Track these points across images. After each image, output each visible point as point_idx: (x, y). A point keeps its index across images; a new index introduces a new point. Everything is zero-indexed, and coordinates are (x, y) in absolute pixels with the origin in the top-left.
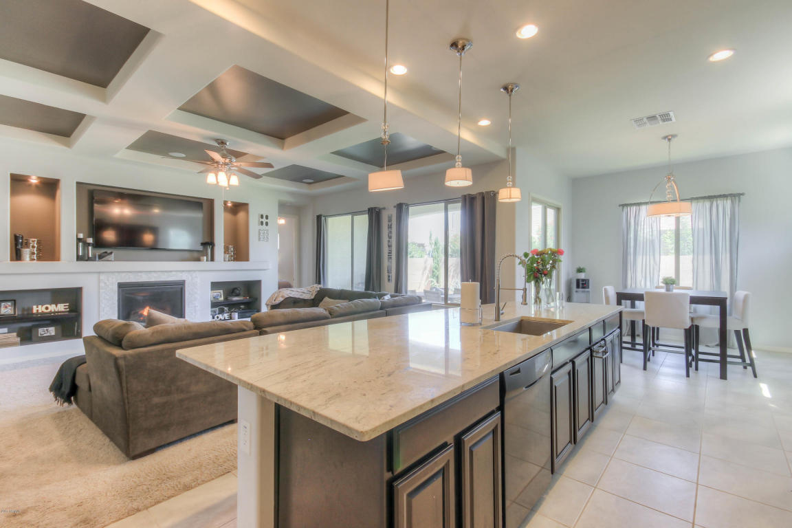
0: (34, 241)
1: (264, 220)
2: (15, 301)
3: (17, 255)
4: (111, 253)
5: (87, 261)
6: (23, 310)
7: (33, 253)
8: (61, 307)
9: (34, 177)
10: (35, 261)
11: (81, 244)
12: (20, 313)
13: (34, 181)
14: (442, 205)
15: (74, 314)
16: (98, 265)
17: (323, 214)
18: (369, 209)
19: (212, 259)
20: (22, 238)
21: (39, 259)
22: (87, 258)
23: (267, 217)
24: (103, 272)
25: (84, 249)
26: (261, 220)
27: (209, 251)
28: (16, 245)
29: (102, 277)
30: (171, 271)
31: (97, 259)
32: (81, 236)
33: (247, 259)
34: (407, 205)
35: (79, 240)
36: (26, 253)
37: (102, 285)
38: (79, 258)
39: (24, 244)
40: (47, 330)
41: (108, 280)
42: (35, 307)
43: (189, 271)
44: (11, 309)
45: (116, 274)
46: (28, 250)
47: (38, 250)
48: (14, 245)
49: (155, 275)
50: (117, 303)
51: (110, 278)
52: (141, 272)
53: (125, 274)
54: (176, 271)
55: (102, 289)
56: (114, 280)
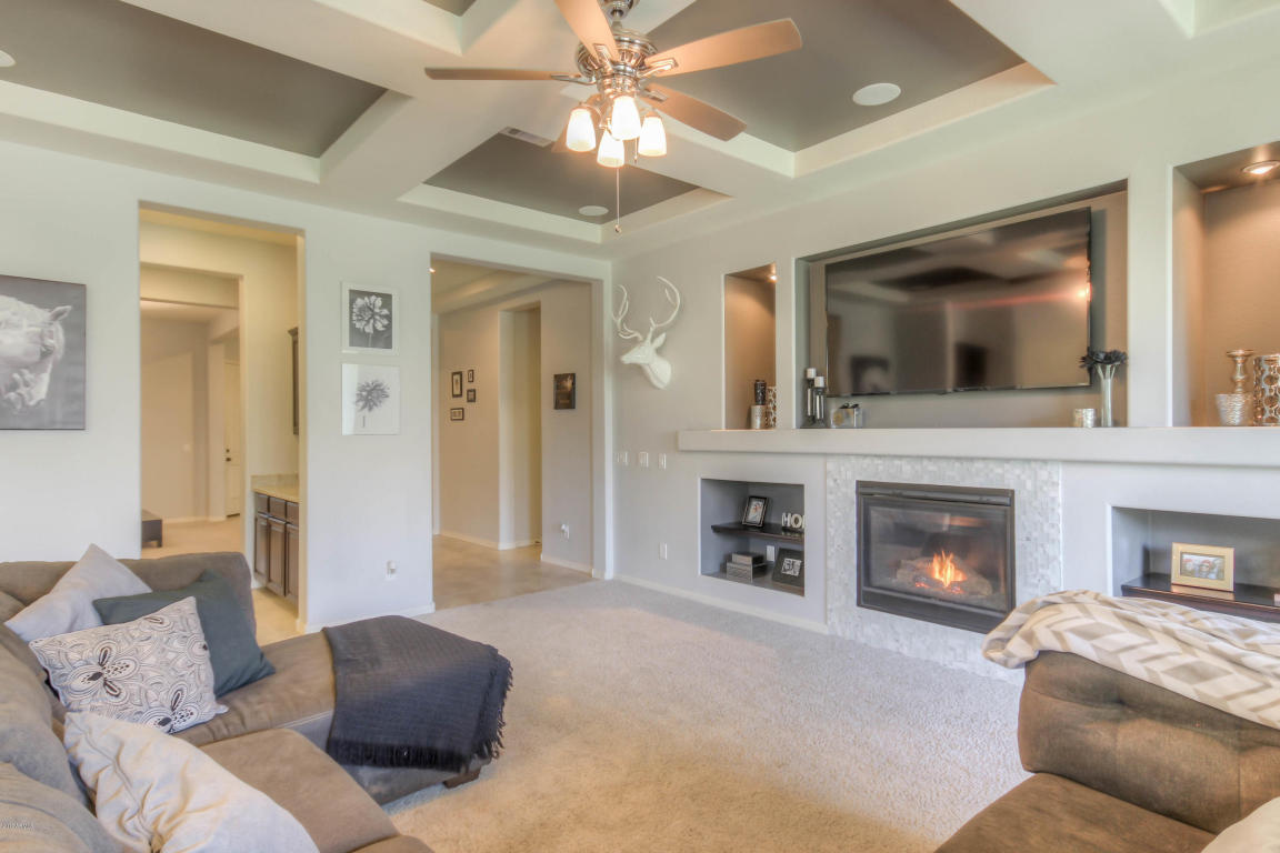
11: (809, 391)
19: (1120, 420)
24: (832, 455)
27: (1106, 387)
29: (831, 465)
30: (972, 459)
31: (831, 424)
32: (812, 373)
35: (808, 383)
36: (756, 413)
37: (830, 483)
40: (793, 563)
41: (840, 473)
43: (1031, 461)
44: (760, 514)
45: (853, 460)
46: (759, 407)
49: (932, 467)
50: (855, 532)
51: (842, 469)
52: (900, 457)
53: (867, 461)
54: (984, 459)
55: (831, 493)
56: (849, 474)
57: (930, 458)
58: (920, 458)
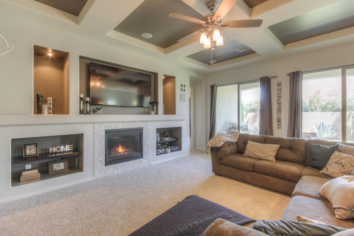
0: (50, 100)
1: (183, 88)
2: (37, 144)
3: (39, 110)
4: (101, 109)
5: (86, 114)
6: (42, 150)
7: (50, 108)
8: (68, 148)
9: (50, 51)
10: (51, 114)
11: (82, 102)
12: (40, 152)
13: (50, 54)
14: (340, 70)
15: (76, 153)
16: (92, 117)
17: (216, 84)
18: (261, 78)
19: (157, 113)
20: (42, 97)
21: (54, 113)
22: (85, 112)
23: (185, 87)
24: (97, 123)
25: (83, 106)
26: (182, 88)
27: (155, 107)
28: (38, 102)
29: (96, 126)
30: (135, 122)
31: (92, 113)
32: (82, 96)
33: (174, 113)
34: (302, 73)
35: (81, 99)
36: (45, 108)
37: (96, 131)
38: (81, 112)
39: (43, 101)
40: (59, 165)
41: (99, 128)
42: (50, 148)
43: (145, 121)
44: (34, 151)
45: (104, 124)
46: (46, 105)
47: (53, 105)
48: (36, 103)
49: (127, 124)
50: (104, 145)
51: (100, 127)
52: (119, 122)
53: (109, 124)
54: (138, 121)
55: (96, 134)
56: (103, 128)
57: (126, 122)
58: (124, 122)
